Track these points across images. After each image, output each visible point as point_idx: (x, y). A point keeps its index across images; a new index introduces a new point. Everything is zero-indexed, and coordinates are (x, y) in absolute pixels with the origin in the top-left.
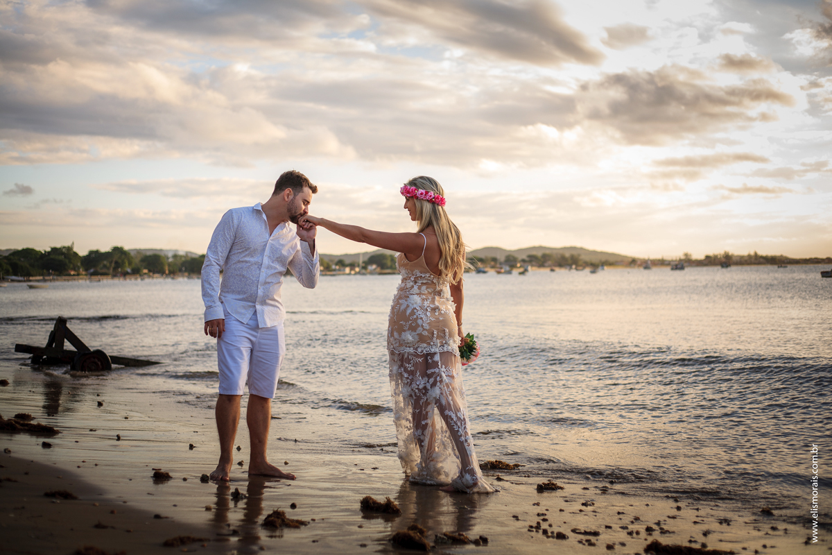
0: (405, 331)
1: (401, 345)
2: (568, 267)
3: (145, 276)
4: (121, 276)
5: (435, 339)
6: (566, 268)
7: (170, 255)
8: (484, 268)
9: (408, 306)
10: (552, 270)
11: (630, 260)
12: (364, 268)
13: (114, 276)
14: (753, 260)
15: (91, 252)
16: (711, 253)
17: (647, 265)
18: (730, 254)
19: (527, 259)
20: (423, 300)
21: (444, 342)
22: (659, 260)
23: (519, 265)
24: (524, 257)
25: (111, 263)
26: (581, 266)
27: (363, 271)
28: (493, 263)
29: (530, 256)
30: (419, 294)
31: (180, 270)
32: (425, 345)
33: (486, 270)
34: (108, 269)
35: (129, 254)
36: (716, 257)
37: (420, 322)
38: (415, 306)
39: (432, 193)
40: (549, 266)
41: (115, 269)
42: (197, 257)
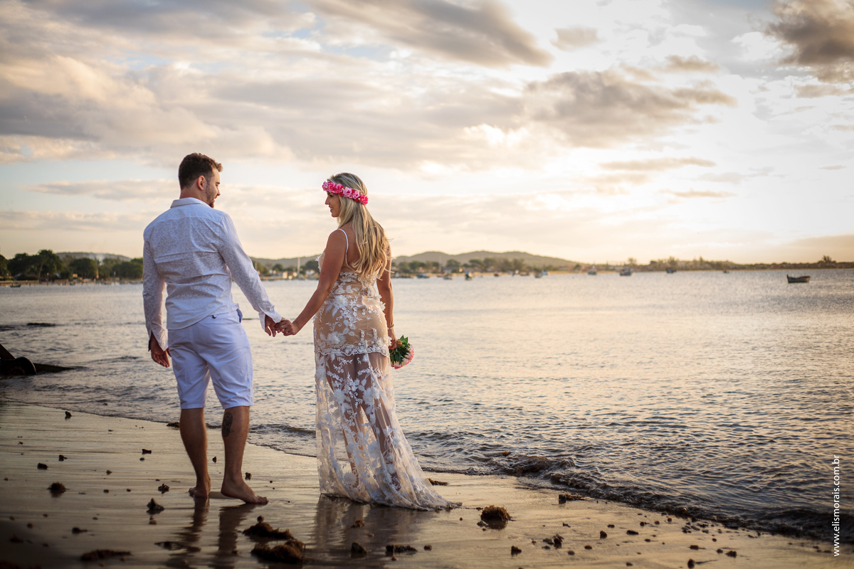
0: (331, 332)
1: (327, 347)
2: (512, 273)
3: (75, 281)
4: (49, 280)
5: (362, 339)
6: (509, 274)
7: (101, 259)
8: (425, 273)
9: (333, 307)
10: (496, 275)
11: (574, 265)
12: (303, 273)
13: (42, 281)
14: (698, 266)
15: (18, 256)
16: (656, 259)
17: (592, 270)
18: (675, 259)
19: (469, 264)
20: (349, 300)
21: (373, 342)
22: (604, 265)
23: (461, 270)
24: (466, 261)
25: (39, 267)
26: (524, 271)
27: (302, 276)
28: (434, 268)
29: (472, 261)
30: (345, 294)
31: (111, 275)
32: (353, 346)
33: (427, 275)
34: (36, 273)
35: (58, 257)
36: (661, 262)
37: (346, 322)
38: (341, 306)
39: (358, 192)
40: (492, 271)
41: (43, 273)
42: (129, 261)
